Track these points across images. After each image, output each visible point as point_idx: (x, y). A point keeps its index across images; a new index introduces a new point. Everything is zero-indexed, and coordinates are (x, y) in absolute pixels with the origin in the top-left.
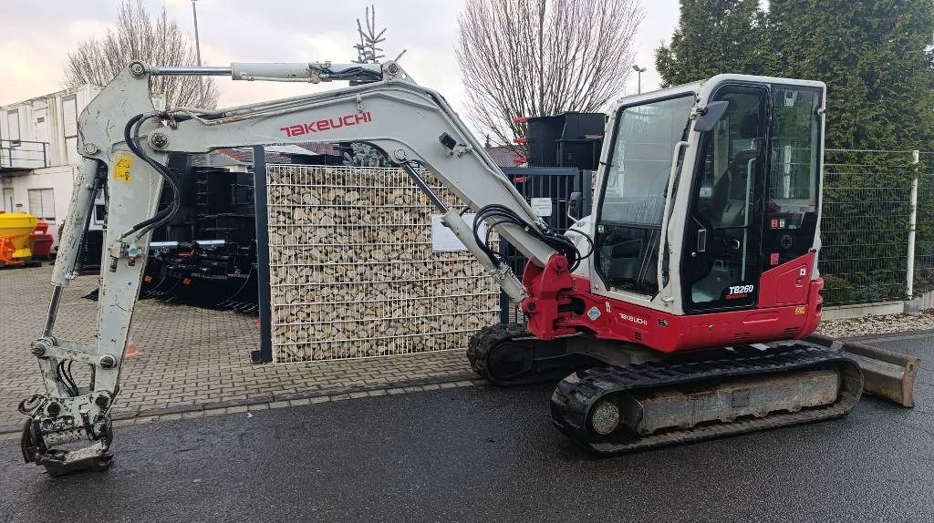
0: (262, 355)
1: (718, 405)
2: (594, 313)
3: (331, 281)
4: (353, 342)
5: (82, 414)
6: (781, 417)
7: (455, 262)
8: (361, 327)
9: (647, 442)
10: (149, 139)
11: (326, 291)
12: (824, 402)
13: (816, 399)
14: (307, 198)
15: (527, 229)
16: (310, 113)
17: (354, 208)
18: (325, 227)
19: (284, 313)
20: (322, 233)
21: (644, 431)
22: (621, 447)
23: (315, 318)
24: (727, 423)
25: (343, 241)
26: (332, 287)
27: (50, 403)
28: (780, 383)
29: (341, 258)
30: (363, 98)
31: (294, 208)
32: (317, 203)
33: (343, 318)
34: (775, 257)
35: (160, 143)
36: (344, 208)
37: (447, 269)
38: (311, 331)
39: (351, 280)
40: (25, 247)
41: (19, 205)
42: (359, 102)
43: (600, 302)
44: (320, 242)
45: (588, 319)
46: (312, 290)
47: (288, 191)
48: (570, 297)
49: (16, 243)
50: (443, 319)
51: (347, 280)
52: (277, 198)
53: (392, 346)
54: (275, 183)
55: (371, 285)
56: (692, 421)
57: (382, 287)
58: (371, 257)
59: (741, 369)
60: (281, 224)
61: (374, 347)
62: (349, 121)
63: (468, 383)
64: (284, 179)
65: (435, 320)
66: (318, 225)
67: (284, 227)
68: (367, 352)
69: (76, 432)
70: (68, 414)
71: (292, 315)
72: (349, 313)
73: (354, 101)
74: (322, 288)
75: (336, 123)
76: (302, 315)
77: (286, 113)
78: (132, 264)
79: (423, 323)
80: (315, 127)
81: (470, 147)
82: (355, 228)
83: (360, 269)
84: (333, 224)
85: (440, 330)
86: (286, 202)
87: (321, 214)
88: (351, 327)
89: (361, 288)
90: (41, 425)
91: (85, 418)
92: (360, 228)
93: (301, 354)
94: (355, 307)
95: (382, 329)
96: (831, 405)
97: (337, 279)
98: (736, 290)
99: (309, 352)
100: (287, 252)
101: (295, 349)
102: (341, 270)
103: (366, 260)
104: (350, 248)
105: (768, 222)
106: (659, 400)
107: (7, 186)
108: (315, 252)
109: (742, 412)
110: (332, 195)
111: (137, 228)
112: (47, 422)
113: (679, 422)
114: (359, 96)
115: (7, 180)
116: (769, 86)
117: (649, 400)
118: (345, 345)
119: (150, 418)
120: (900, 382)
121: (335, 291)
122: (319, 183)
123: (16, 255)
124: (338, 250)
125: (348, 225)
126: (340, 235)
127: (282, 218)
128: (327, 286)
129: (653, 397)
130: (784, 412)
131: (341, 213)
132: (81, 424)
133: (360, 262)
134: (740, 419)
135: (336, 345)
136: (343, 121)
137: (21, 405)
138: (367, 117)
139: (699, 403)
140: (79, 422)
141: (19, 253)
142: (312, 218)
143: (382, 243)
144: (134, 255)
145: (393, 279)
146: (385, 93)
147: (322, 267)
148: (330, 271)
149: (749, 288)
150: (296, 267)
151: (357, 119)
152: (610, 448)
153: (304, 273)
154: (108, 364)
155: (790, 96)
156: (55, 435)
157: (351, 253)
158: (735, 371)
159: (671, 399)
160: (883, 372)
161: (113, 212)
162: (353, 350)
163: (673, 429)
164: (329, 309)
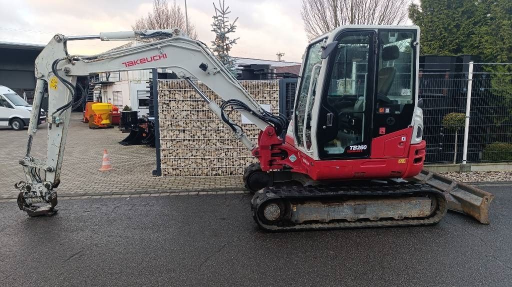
0: (157, 172)
1: (345, 211)
2: (293, 158)
3: (188, 137)
4: (200, 169)
5: (40, 191)
6: (390, 222)
7: (254, 130)
8: (204, 161)
9: (297, 227)
10: (63, 70)
11: (186, 142)
12: (421, 216)
13: (415, 213)
14: (177, 96)
15: (251, 113)
16: (136, 55)
17: (200, 101)
18: (186, 111)
19: (166, 152)
20: (184, 113)
21: (296, 221)
22: (280, 228)
23: (181, 155)
24: (351, 222)
25: (194, 117)
26: (189, 140)
27: (27, 185)
28: (388, 202)
29: (194, 126)
30: (161, 47)
31: (170, 101)
32: (181, 99)
33: (195, 156)
34: (382, 130)
35: (67, 72)
36: (195, 101)
37: (249, 133)
38: (179, 162)
39: (199, 137)
40: (107, 119)
41: (110, 99)
42: (160, 49)
43: (296, 152)
44: (183, 118)
45: (289, 161)
46: (179, 142)
47: (167, 93)
48: (280, 149)
49: (103, 117)
50: (247, 159)
51: (196, 137)
52: (163, 96)
53: (220, 172)
54: (161, 89)
55: (209, 140)
56: (328, 219)
57: (215, 141)
58: (209, 126)
59: (357, 192)
60: (164, 109)
61: (211, 171)
62: (155, 58)
63: (242, 192)
64: (165, 87)
65: (243, 159)
66: (182, 109)
67: (166, 110)
68: (207, 174)
69: (38, 199)
70: (34, 190)
71: (170, 153)
72: (198, 154)
73: (157, 48)
74: (184, 141)
75: (149, 59)
76: (174, 154)
77: (124, 56)
78: (58, 126)
79: (236, 161)
80: (139, 62)
81: (219, 69)
82: (200, 111)
83: (204, 132)
84: (189, 109)
85: (245, 165)
86: (166, 98)
87: (183, 104)
88: (198, 161)
89: (203, 141)
90: (24, 194)
91: (41, 193)
92: (203, 111)
93: (174, 173)
94: (200, 151)
95: (215, 163)
96: (428, 218)
97: (191, 137)
98: (355, 148)
99: (178, 172)
100: (167, 123)
101: (171, 171)
102: (194, 132)
103: (206, 127)
104: (198, 121)
105: (377, 110)
106: (306, 205)
107: (105, 90)
108: (181, 123)
109: (362, 216)
110: (189, 95)
111: (58, 110)
112: (26, 193)
113: (319, 218)
114: (159, 46)
115: (105, 87)
116: (377, 31)
117: (299, 205)
118: (196, 170)
119: (87, 197)
120: (478, 208)
121: (191, 143)
122: (182, 89)
123: (103, 122)
124: (192, 122)
125: (197, 110)
126: (193, 114)
127: (165, 106)
128: (186, 140)
129: (302, 203)
130: (392, 219)
131: (194, 104)
132: (40, 195)
133: (204, 128)
134: (360, 220)
135: (191, 169)
136: (153, 59)
137: (16, 185)
138: (165, 56)
139: (332, 209)
140: (39, 194)
141: (104, 122)
142: (179, 106)
143: (214, 119)
144: (58, 122)
145: (221, 137)
146: (173, 44)
147: (184, 130)
148: (188, 133)
149: (364, 147)
150: (172, 130)
151: (160, 57)
152: (275, 228)
153: (175, 133)
154: (50, 170)
155: (393, 35)
156: (30, 199)
157: (199, 124)
158: (353, 193)
159: (313, 205)
160: (472, 202)
161: (51, 103)
162: (200, 172)
163: (317, 222)
164: (188, 151)
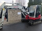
0: (7, 21)
154: (3, 22)
